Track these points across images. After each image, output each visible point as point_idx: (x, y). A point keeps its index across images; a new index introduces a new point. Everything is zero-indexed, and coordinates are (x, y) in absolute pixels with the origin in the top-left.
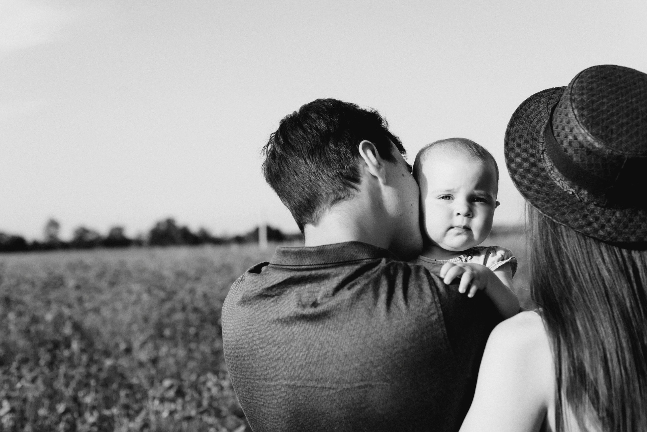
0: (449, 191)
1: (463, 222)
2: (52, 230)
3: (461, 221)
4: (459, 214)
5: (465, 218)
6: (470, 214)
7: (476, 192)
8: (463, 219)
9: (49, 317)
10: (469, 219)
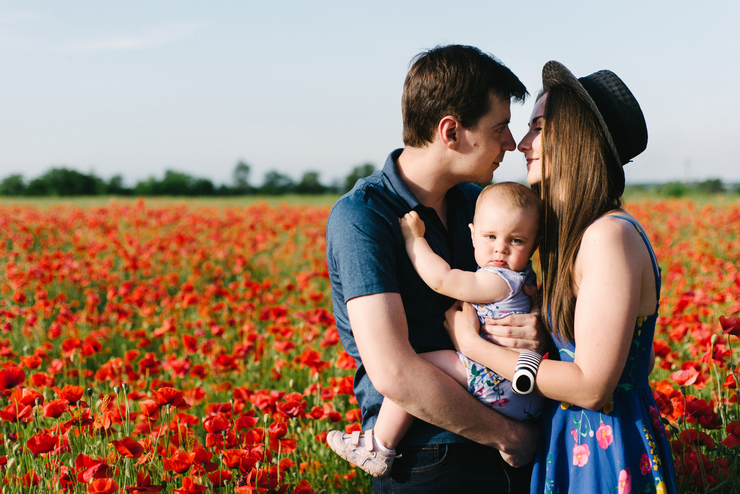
0: (491, 232)
1: (500, 258)
2: (242, 174)
3: (499, 256)
4: (497, 252)
5: (502, 255)
6: (506, 252)
7: (514, 234)
8: (500, 256)
9: (220, 255)
10: (505, 255)
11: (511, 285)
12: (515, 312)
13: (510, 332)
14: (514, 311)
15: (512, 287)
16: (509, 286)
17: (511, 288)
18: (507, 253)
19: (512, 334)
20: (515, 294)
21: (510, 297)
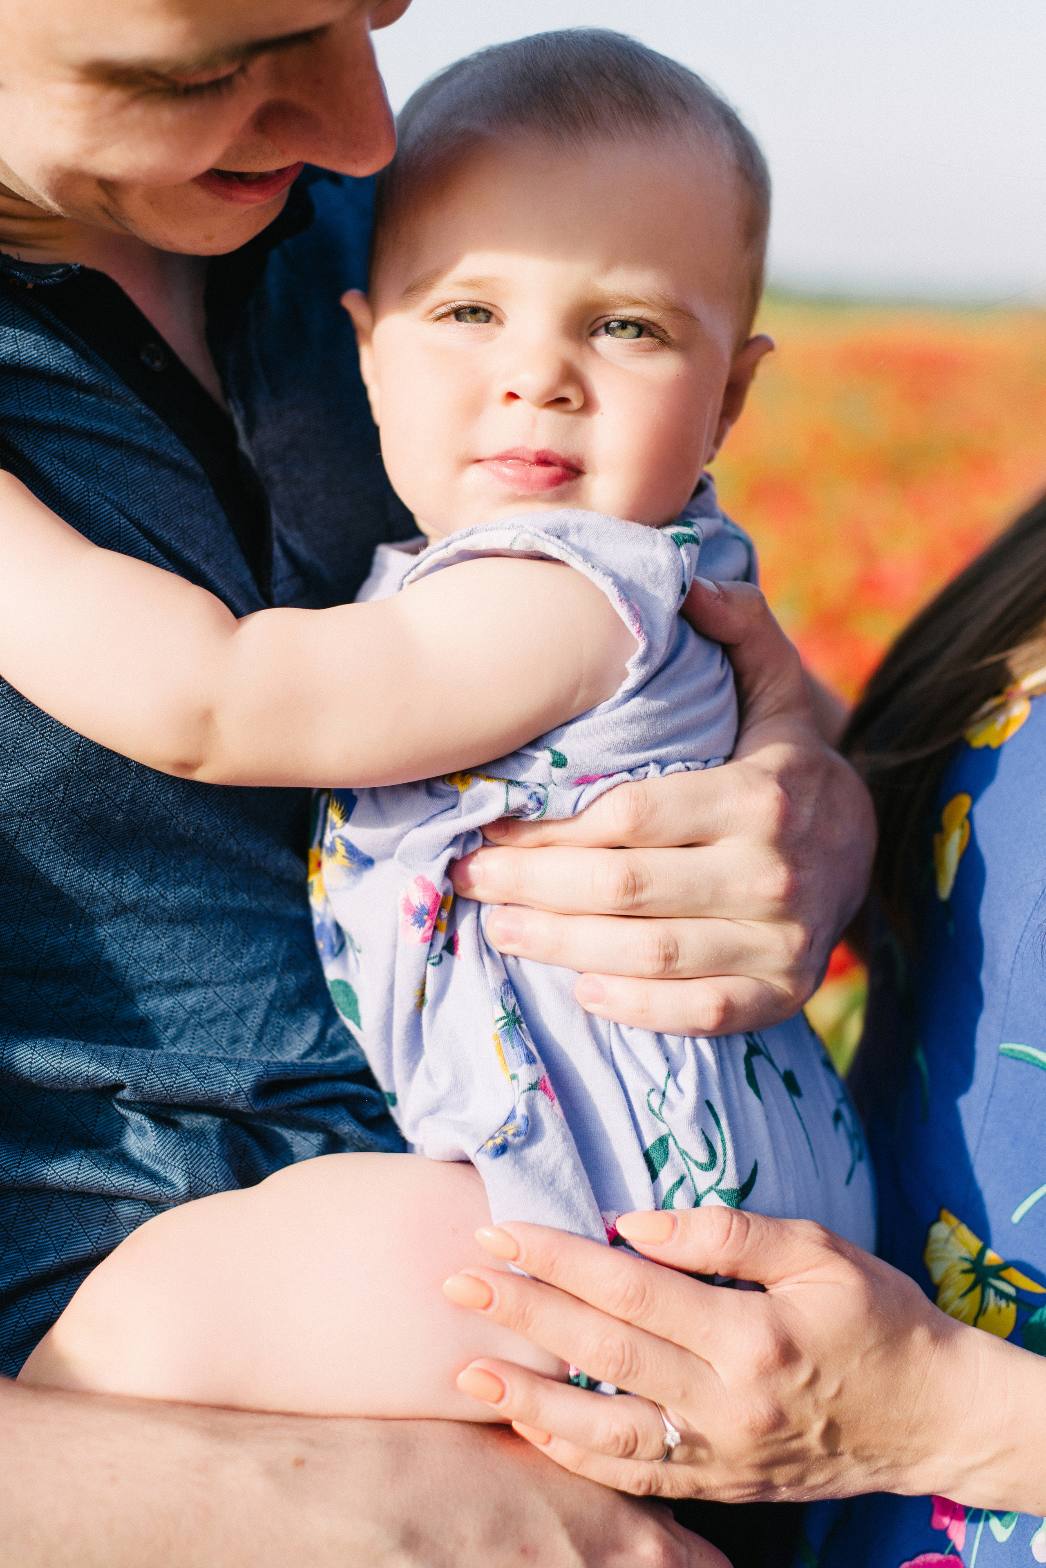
8: (535, 422)
11: (631, 607)
12: (662, 763)
13: (634, 886)
14: (656, 761)
15: (637, 617)
16: (623, 612)
17: (633, 629)
18: (576, 404)
19: (644, 896)
20: (657, 660)
21: (630, 683)
